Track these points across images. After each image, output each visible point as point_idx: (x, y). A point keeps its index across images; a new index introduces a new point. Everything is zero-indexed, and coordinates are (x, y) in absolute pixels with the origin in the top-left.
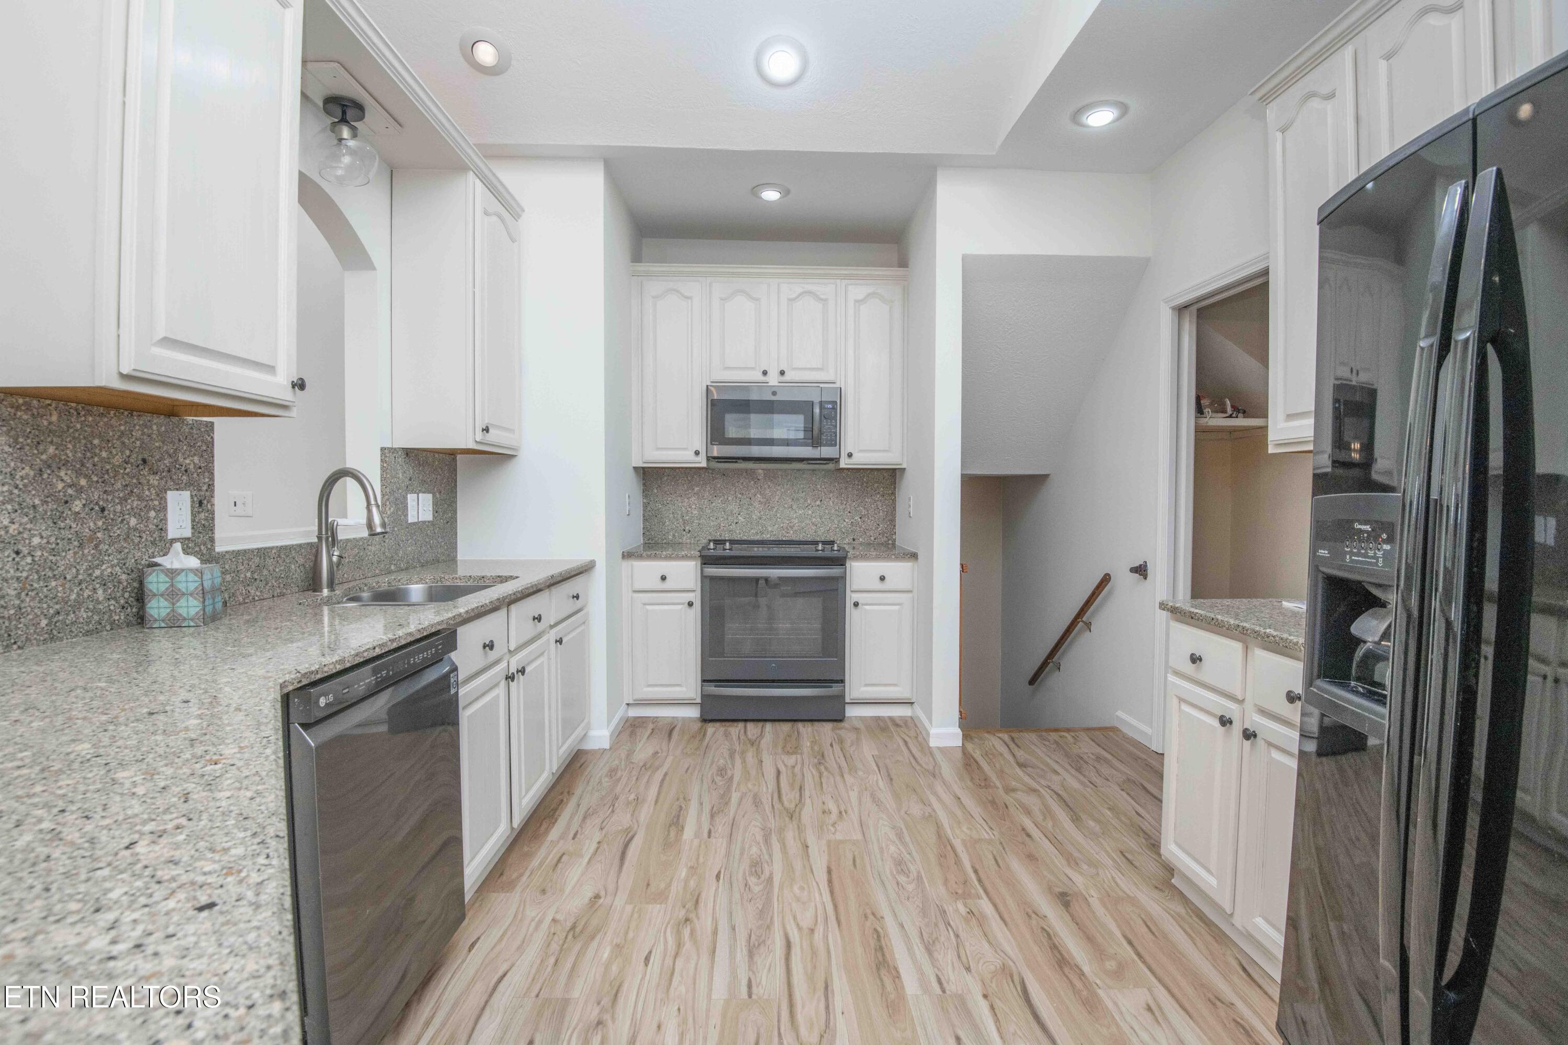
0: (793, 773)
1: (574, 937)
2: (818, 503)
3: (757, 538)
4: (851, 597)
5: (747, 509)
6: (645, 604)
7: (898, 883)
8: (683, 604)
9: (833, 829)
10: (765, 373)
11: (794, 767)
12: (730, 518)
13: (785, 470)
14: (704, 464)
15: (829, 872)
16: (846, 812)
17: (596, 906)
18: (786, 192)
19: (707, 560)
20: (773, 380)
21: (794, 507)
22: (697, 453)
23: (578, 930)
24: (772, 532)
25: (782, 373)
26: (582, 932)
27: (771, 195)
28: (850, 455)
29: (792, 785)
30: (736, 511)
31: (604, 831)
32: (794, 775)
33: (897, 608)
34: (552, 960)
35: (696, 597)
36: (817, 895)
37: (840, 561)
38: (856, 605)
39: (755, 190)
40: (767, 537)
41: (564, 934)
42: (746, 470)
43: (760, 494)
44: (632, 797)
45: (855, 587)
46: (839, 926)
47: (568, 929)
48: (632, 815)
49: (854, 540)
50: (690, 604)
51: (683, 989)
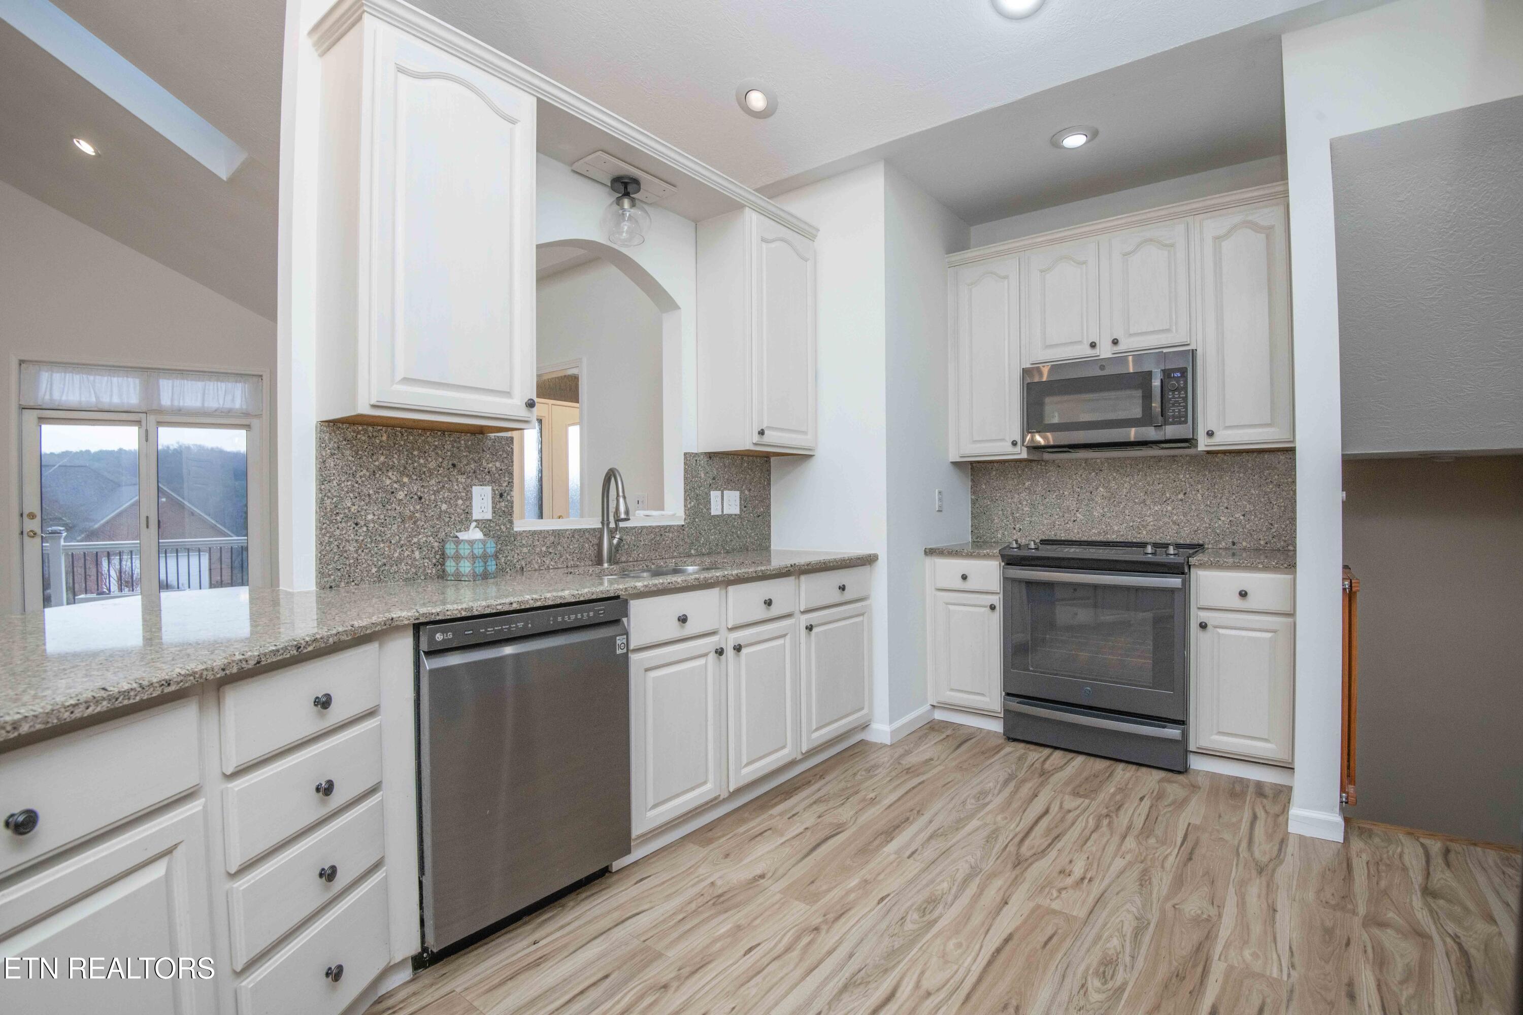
0: (1064, 817)
1: (714, 904)
2: (1181, 496)
3: (1101, 538)
4: (1196, 616)
5: (1087, 505)
6: (947, 604)
7: (1083, 986)
8: (986, 607)
9: (1055, 894)
10: (1093, 345)
11: (1069, 811)
12: (1066, 515)
13: (1136, 459)
14: (1024, 455)
15: (1007, 940)
16: (1090, 880)
17: (755, 884)
18: (1093, 135)
19: (1011, 561)
20: (1105, 351)
21: (1148, 502)
22: (1014, 444)
23: (722, 899)
24: (1118, 531)
25: (1115, 342)
26: (723, 902)
27: (1075, 141)
28: (1210, 434)
29: (1049, 830)
30: (1073, 506)
31: (819, 820)
32: (1062, 820)
33: (1269, 635)
34: (681, 916)
35: (997, 600)
36: (969, 959)
37: (1179, 570)
38: (1203, 626)
39: (1055, 143)
40: (1112, 537)
41: (709, 898)
42: (1086, 460)
43: (1104, 486)
44: (872, 795)
45: (1203, 603)
46: (963, 1003)
47: (715, 895)
48: (856, 813)
49: (1234, 544)
50: (993, 608)
51: (754, 991)
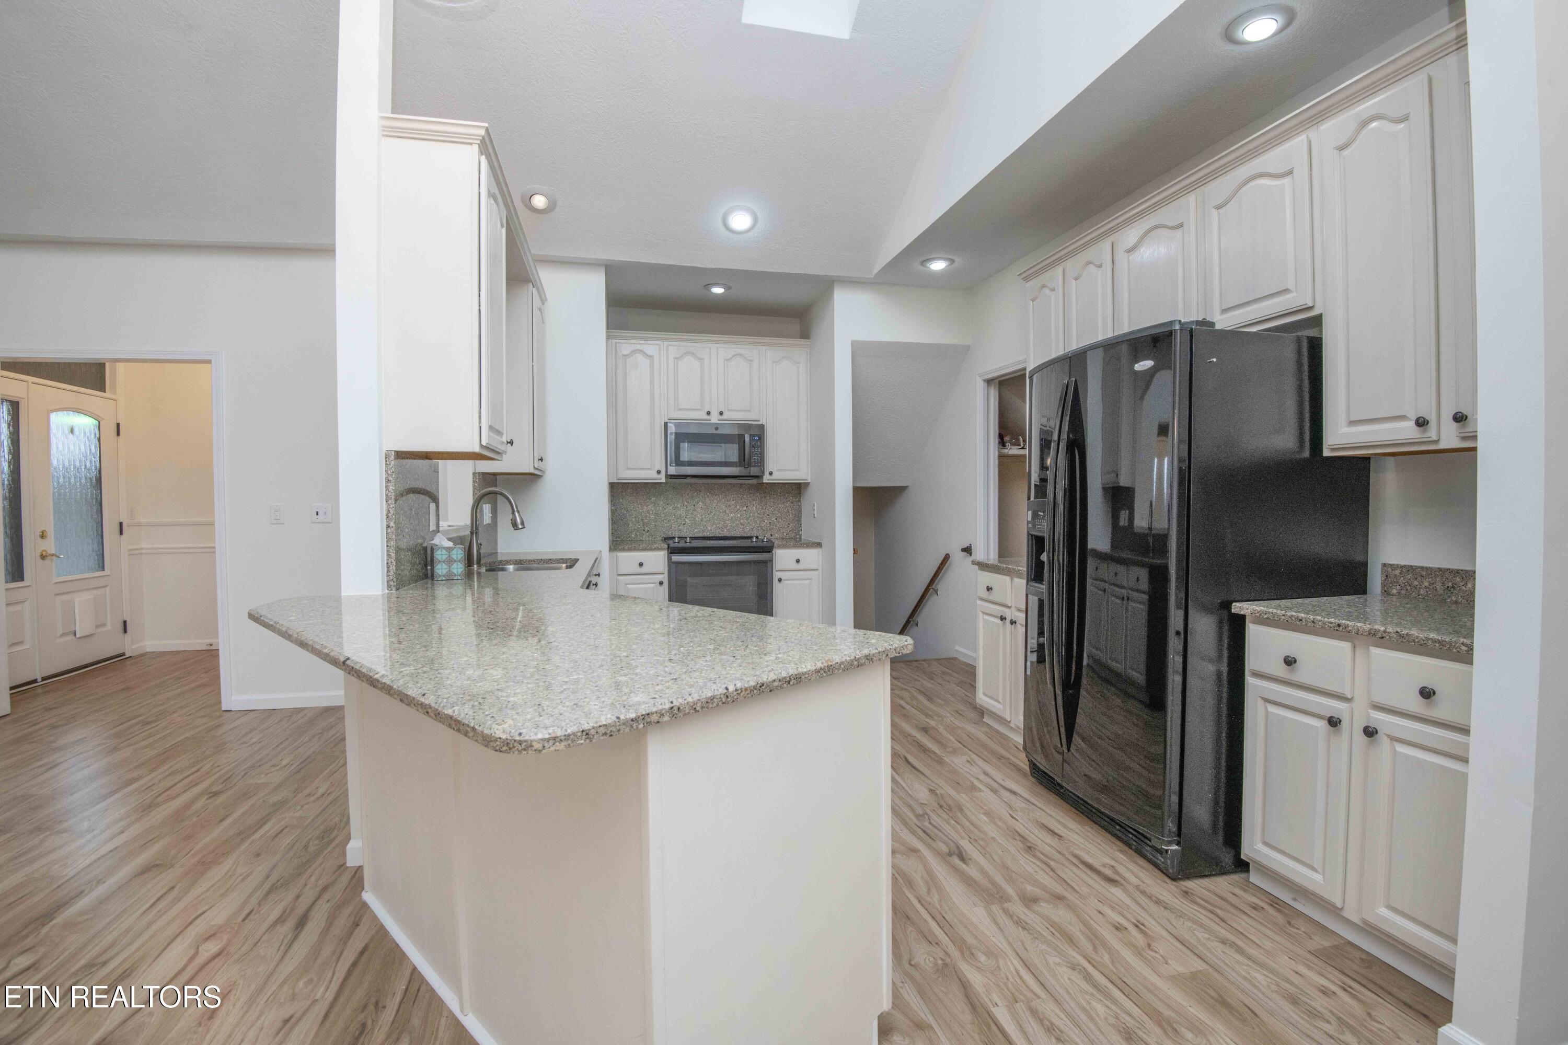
2: (745, 508)
3: (700, 535)
4: (777, 575)
5: (692, 514)
6: (626, 584)
8: (655, 583)
10: (709, 413)
12: (679, 520)
13: (721, 484)
14: (663, 480)
18: (727, 288)
19: (672, 551)
20: (714, 419)
21: (727, 512)
22: (659, 472)
24: (710, 529)
25: (721, 413)
27: (718, 290)
28: (771, 474)
30: (683, 515)
33: (808, 581)
35: (665, 578)
37: (768, 549)
38: (780, 580)
39: (707, 286)
40: (707, 534)
42: (691, 484)
43: (702, 502)
45: (778, 568)
50: (661, 583)
